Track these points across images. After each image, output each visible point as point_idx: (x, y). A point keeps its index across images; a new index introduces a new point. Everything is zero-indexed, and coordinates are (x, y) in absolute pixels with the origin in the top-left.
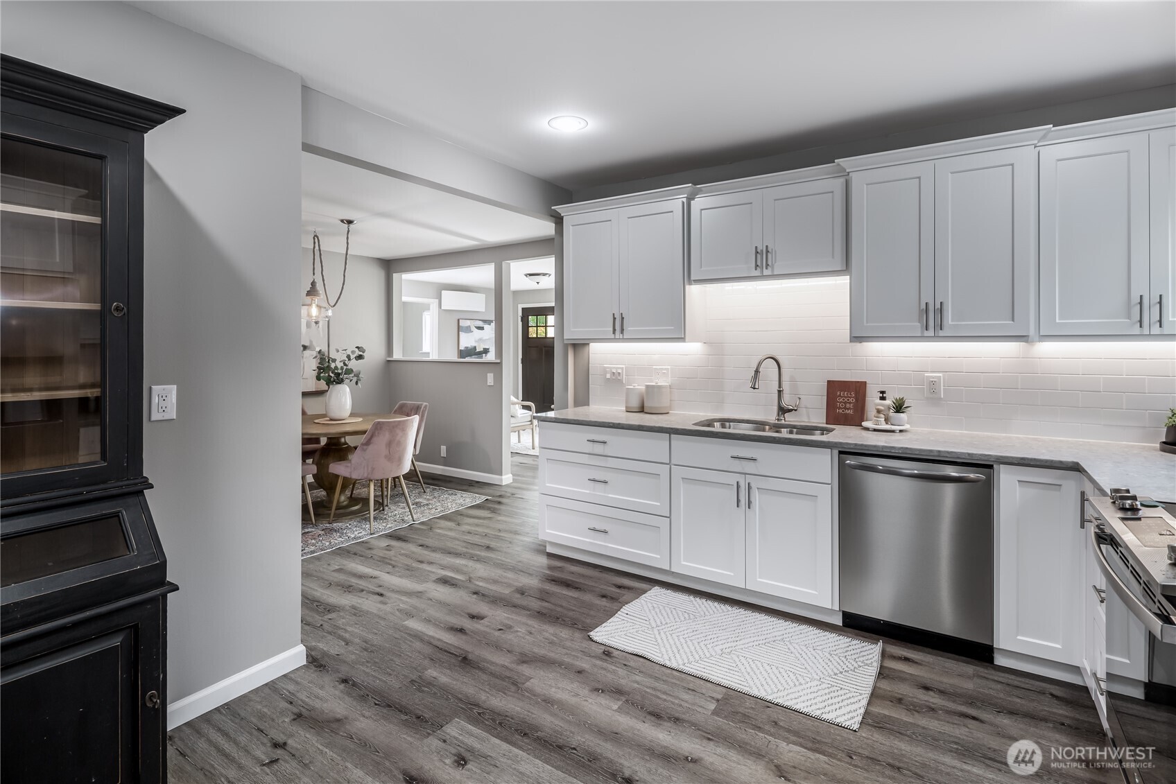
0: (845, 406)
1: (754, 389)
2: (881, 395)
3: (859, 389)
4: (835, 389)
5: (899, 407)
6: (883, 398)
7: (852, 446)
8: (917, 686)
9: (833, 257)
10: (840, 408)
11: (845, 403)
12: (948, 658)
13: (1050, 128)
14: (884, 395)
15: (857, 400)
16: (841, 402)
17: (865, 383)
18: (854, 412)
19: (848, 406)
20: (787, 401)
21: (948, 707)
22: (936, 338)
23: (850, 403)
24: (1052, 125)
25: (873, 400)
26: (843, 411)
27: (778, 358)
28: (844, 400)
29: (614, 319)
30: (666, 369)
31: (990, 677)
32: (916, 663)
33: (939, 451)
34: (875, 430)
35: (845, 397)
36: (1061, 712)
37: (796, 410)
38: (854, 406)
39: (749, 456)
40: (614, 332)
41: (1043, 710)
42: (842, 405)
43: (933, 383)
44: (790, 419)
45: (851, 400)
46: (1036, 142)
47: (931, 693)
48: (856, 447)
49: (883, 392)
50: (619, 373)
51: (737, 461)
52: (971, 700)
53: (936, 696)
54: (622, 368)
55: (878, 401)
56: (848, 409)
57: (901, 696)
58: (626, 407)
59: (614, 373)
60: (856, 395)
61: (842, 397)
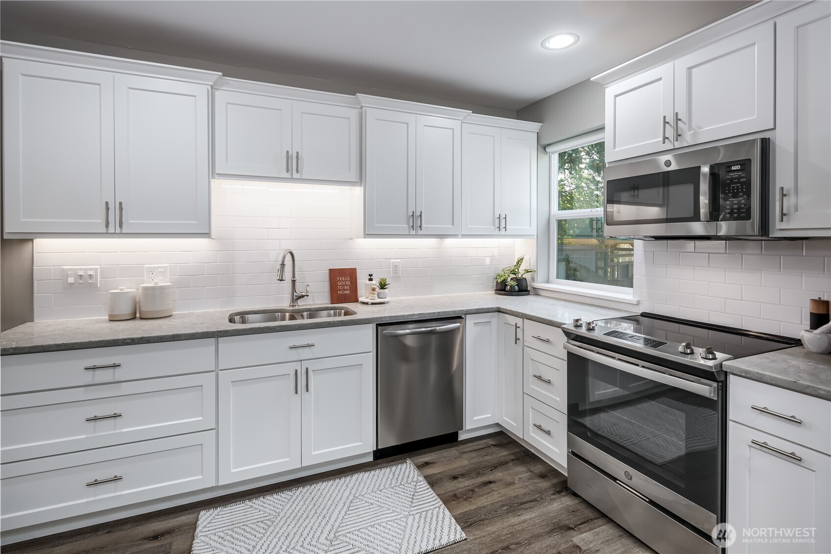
0: (344, 288)
1: (281, 280)
2: (370, 277)
3: (351, 274)
4: (335, 275)
5: (383, 286)
6: (371, 280)
7: (388, 319)
8: (450, 479)
9: (350, 171)
10: (340, 290)
11: (344, 285)
12: (440, 450)
13: (470, 113)
14: (372, 277)
15: (351, 283)
16: (340, 286)
17: (355, 269)
18: (350, 292)
19: (346, 287)
20: (300, 289)
21: (475, 484)
22: (417, 236)
23: (347, 285)
24: (472, 112)
25: (362, 281)
26: (343, 292)
27: (294, 252)
28: (342, 283)
29: (108, 209)
30: (162, 267)
31: (465, 450)
32: (432, 463)
33: (439, 312)
34: (373, 304)
35: (343, 281)
36: (505, 453)
37: (308, 296)
38: (350, 287)
39: (305, 343)
40: (107, 226)
41: (501, 457)
42: (342, 288)
43: (396, 266)
44: (302, 304)
45: (347, 283)
46: (462, 119)
47: (460, 480)
48: (391, 319)
49: (371, 275)
50: (90, 276)
51: (294, 351)
52: (477, 471)
53: (464, 480)
54: (96, 270)
55: (368, 282)
56: (346, 290)
57: (452, 493)
58: (110, 316)
59: (81, 276)
60: (350, 279)
61: (341, 281)
